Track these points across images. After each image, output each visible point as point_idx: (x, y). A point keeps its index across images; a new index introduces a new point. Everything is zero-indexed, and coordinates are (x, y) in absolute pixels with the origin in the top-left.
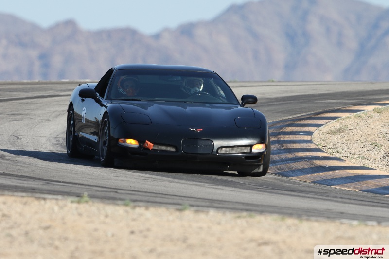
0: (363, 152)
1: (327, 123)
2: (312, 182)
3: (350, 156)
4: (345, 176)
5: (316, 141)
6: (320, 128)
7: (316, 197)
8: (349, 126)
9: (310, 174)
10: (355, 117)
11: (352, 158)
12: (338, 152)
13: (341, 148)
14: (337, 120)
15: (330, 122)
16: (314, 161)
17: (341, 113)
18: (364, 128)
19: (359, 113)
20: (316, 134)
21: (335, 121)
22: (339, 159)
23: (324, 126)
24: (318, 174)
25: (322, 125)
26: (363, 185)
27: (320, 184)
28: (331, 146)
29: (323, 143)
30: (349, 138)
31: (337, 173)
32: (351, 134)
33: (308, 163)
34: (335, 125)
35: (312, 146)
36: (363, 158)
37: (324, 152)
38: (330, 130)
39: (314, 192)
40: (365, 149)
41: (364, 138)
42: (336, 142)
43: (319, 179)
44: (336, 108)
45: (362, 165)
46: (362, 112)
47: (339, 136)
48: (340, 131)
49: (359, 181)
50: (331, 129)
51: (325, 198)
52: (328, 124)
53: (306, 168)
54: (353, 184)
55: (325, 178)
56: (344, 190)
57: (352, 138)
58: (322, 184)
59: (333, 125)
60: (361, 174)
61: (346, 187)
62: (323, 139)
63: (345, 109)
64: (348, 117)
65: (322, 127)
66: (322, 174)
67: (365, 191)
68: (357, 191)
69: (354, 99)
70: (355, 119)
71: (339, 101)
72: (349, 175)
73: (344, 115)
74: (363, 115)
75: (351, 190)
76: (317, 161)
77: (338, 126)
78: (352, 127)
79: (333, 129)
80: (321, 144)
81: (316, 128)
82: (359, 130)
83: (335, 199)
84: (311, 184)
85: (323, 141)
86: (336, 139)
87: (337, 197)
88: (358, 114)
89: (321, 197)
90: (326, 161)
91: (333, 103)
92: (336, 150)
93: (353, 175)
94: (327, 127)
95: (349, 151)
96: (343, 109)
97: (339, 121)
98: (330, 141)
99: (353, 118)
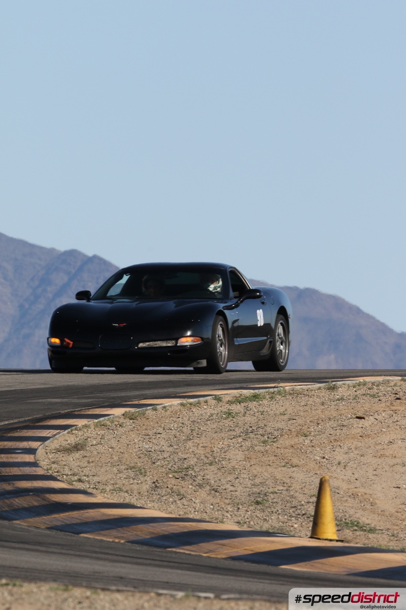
0: (118, 481)
1: (55, 435)
2: (49, 528)
3: (101, 487)
4: (99, 518)
5: (44, 463)
6: (47, 443)
7: (64, 551)
8: (89, 439)
9: (44, 515)
10: (96, 425)
11: (103, 491)
12: (80, 480)
13: (83, 474)
14: (69, 430)
15: (59, 433)
16: (47, 496)
17: (74, 420)
18: (113, 443)
19: (102, 419)
20: (41, 452)
21: (67, 431)
22: (84, 492)
23: (51, 439)
24: (56, 516)
25: (48, 438)
26: (130, 534)
27: (61, 531)
28: (67, 471)
29: (54, 466)
30: (93, 459)
31: (87, 514)
32: (95, 453)
33: (39, 499)
34: (68, 438)
35: (40, 471)
36: (120, 490)
37: (59, 480)
38: (60, 446)
39: (58, 545)
40: (121, 475)
41: (116, 458)
42: (74, 464)
43: (59, 523)
44: (63, 412)
45: (121, 501)
46: (106, 418)
47: (77, 455)
48: (77, 447)
49: (122, 527)
50: (63, 445)
51: (78, 553)
52: (57, 436)
53: (37, 507)
54: (114, 532)
55: (68, 522)
56: (102, 541)
57: (97, 460)
58: (66, 531)
59: (64, 439)
60: (125, 516)
61: (104, 535)
62: (53, 460)
63: (79, 413)
64: (86, 426)
65: (48, 441)
66: (62, 515)
67: (133, 542)
68: (122, 541)
69: (88, 398)
70: (97, 429)
71: (65, 400)
72: (106, 518)
73: (80, 422)
74: (108, 423)
75: (111, 540)
76: (53, 495)
77: (73, 439)
78: (95, 442)
79: (64, 444)
80: (51, 467)
81: (39, 443)
82: (106, 447)
83: (94, 555)
84: (48, 532)
85: (54, 463)
86: (73, 460)
87: (96, 552)
88: (100, 422)
89: (70, 552)
90: (66, 495)
91: (56, 403)
92: (76, 478)
93: (112, 517)
94: (56, 441)
95: (96, 479)
96: (76, 413)
97: (74, 432)
98: (64, 463)
99: (93, 427)
